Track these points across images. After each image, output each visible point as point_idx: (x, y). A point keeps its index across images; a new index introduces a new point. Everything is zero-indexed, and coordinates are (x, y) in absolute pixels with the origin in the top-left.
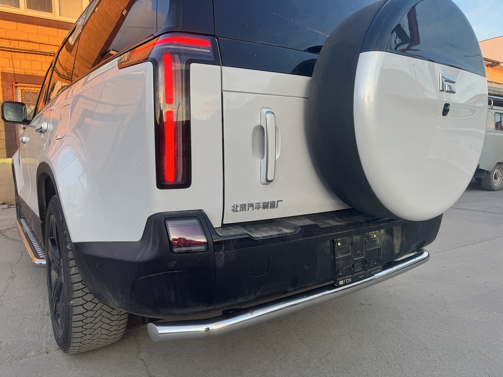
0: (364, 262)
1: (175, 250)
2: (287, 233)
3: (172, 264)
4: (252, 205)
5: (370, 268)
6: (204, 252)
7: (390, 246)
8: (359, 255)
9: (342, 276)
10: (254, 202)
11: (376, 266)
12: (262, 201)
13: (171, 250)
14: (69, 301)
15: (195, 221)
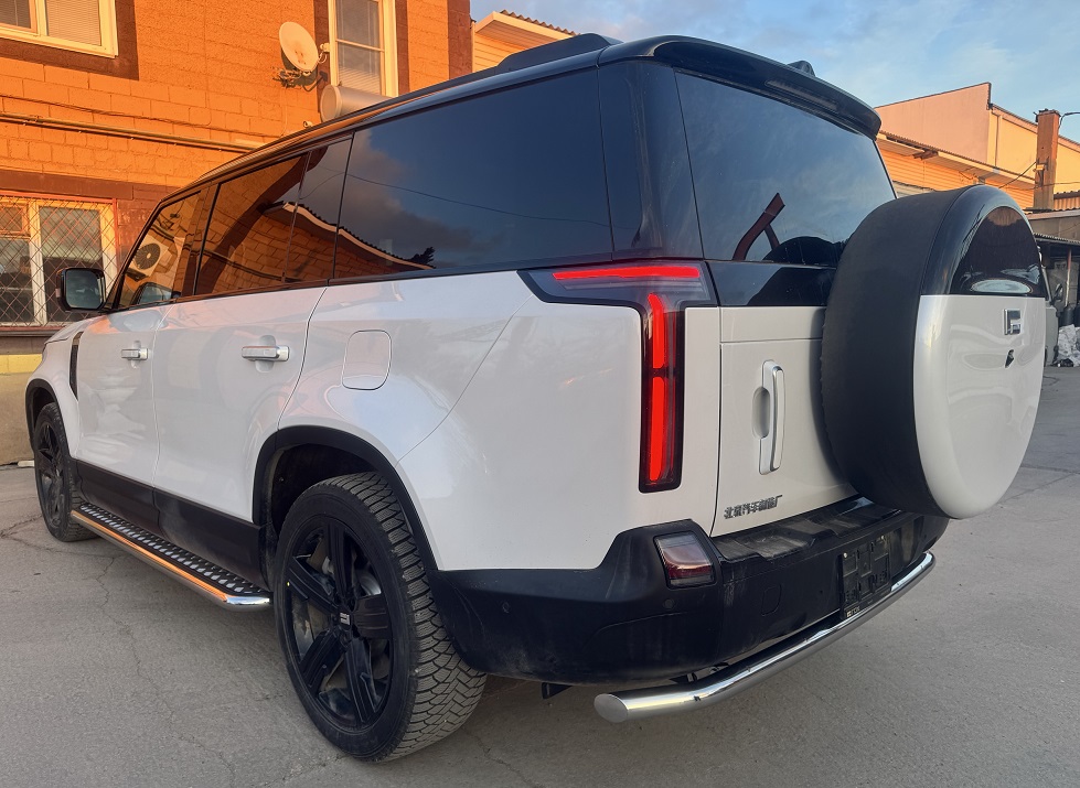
0: (871, 579)
1: (674, 582)
2: (800, 548)
3: (669, 604)
4: (747, 506)
5: (877, 587)
6: (710, 584)
7: (898, 550)
8: (865, 570)
9: (849, 604)
10: (750, 501)
11: (884, 583)
12: (758, 499)
13: (668, 584)
14: (412, 669)
15: (690, 538)
